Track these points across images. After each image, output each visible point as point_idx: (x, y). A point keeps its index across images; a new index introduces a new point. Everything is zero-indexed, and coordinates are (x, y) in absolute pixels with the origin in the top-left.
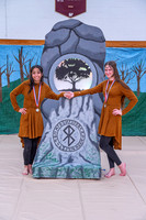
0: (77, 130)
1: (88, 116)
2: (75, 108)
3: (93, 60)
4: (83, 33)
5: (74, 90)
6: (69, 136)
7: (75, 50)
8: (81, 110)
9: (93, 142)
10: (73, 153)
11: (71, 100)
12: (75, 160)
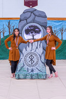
0: (35, 57)
1: (40, 51)
2: (34, 47)
3: (41, 26)
4: (37, 14)
5: (33, 39)
6: (31, 60)
7: (34, 21)
8: (37, 48)
9: (42, 62)
10: (34, 68)
11: (32, 43)
12: (34, 70)
